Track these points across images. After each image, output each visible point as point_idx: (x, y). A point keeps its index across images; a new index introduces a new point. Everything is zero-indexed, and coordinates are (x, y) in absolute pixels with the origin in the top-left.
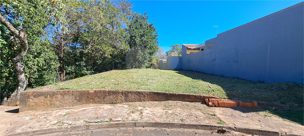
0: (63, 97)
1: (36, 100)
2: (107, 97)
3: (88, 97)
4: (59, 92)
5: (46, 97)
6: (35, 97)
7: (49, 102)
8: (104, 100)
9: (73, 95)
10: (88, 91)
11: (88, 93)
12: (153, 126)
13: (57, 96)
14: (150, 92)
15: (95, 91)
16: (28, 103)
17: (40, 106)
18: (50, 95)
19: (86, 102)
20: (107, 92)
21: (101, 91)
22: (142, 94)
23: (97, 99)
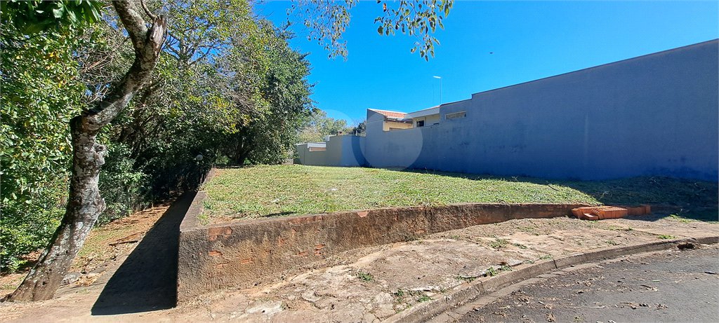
0: (302, 235)
1: (231, 254)
2: (396, 226)
3: (355, 230)
4: (291, 223)
5: (259, 242)
6: (227, 243)
7: (265, 256)
8: (388, 235)
9: (323, 227)
10: (356, 214)
11: (356, 218)
12: (583, 262)
13: (288, 234)
14: (476, 206)
15: (371, 212)
16: (206, 268)
17: (241, 272)
18: (269, 233)
19: (352, 243)
20: (395, 212)
21: (382, 211)
22: (462, 211)
23: (374, 234)
